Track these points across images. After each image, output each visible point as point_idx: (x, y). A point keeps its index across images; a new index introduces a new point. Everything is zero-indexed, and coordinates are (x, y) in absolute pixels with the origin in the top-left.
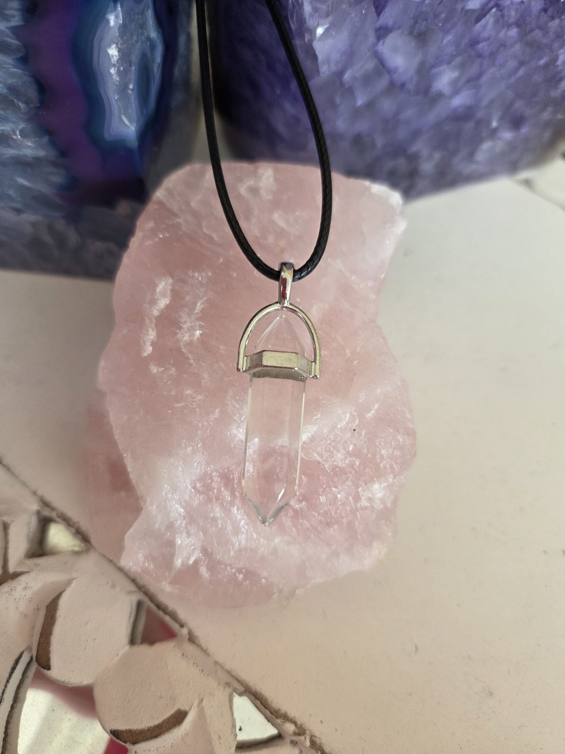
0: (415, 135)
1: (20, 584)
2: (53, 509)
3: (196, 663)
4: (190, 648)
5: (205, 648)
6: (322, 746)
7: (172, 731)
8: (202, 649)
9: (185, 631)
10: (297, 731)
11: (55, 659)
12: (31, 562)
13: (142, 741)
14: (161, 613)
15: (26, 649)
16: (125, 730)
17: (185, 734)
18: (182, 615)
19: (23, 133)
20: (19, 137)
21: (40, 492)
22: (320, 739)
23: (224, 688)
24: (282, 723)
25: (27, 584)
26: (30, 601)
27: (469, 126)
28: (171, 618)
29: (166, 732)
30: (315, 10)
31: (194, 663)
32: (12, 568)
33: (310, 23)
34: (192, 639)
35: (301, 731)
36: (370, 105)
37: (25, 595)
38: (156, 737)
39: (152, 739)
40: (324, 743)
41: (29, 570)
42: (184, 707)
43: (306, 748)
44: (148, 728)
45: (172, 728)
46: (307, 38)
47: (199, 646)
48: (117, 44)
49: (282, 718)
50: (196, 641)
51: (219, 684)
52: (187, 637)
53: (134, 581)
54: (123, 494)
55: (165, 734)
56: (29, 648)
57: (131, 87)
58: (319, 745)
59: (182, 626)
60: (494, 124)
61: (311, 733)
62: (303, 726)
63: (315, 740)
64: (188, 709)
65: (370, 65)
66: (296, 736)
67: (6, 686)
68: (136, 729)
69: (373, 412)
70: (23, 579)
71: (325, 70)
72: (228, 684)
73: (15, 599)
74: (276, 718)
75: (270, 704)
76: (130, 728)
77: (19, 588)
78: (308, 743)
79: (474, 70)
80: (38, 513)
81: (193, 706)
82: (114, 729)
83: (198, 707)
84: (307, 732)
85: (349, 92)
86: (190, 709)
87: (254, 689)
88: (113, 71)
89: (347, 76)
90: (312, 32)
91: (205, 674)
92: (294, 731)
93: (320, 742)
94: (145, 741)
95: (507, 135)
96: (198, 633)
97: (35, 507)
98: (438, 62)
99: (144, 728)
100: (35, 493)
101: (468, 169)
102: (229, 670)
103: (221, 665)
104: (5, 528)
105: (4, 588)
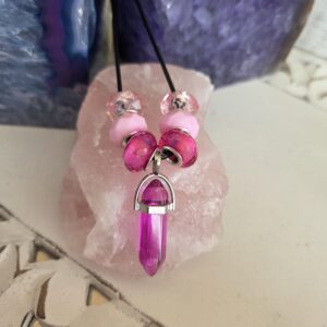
0: (212, 56)
2: (43, 237)
4: (119, 302)
5: (129, 302)
8: (127, 302)
9: (117, 294)
11: (47, 314)
12: (32, 264)
14: (103, 286)
18: (115, 285)
19: (33, 51)
20: (31, 53)
21: (35, 230)
23: (140, 323)
25: (30, 276)
26: (32, 285)
27: (237, 53)
28: (109, 287)
31: (123, 311)
32: (22, 268)
33: (164, 3)
34: (121, 298)
36: (191, 42)
37: (29, 282)
41: (31, 268)
46: (163, 10)
47: (125, 301)
48: (82, 8)
50: (124, 298)
51: (137, 321)
52: (119, 297)
53: (88, 270)
54: (85, 218)
56: (32, 311)
59: (115, 291)
60: (248, 52)
65: (190, 24)
69: (207, 166)
70: (28, 273)
71: (172, 24)
72: (142, 320)
73: (24, 284)
77: (26, 278)
79: (236, 26)
80: (34, 241)
85: (181, 34)
87: (156, 321)
88: (80, 20)
90: (165, 7)
95: (255, 58)
96: (124, 294)
97: (32, 238)
98: (221, 21)
100: (32, 230)
101: (239, 74)
102: (142, 312)
103: (138, 310)
104: (17, 248)
105: (18, 278)
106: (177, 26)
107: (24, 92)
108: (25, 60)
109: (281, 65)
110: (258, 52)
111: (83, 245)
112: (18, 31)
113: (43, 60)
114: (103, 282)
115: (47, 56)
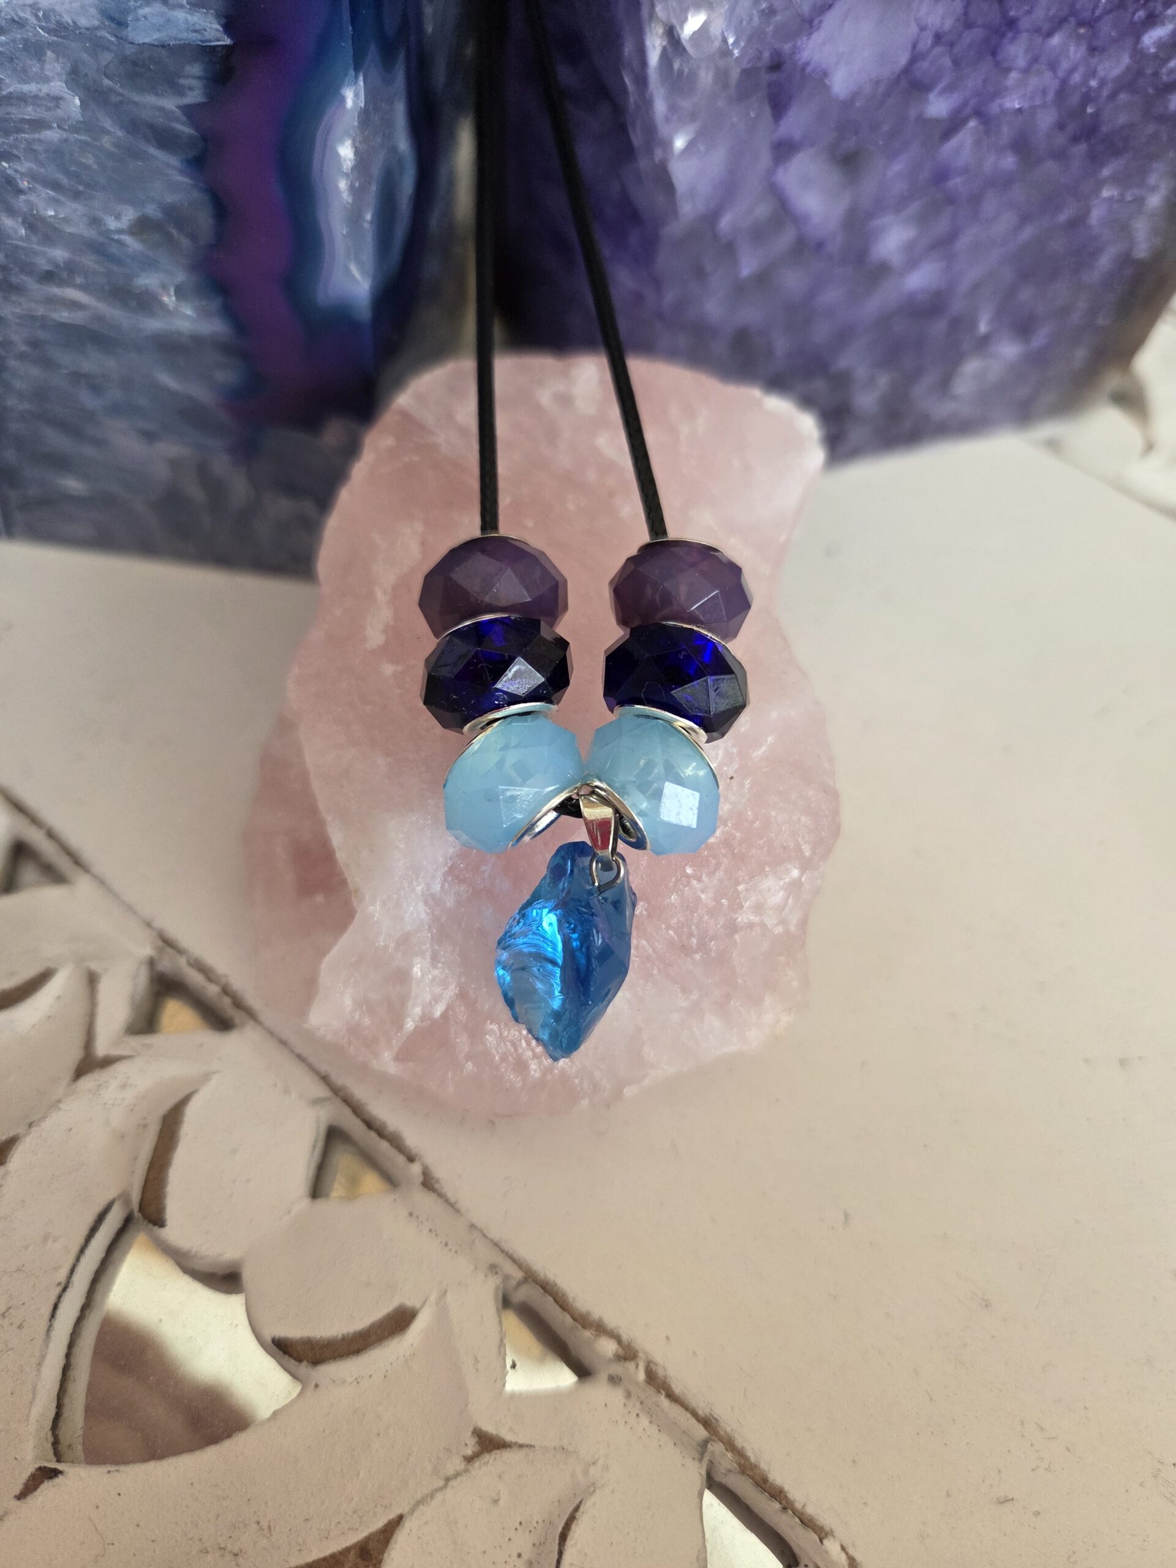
0: (844, 336)
1: (116, 1077)
2: (180, 951)
3: (435, 1231)
4: (425, 1201)
5: (453, 1200)
6: (668, 1381)
7: (386, 1343)
8: (447, 1201)
9: (416, 1169)
10: (620, 1351)
11: (174, 1209)
12: (136, 1042)
13: (331, 1359)
14: (373, 1135)
15: (120, 1197)
16: (299, 1339)
17: (410, 1355)
18: (412, 1139)
19: (180, 292)
20: (174, 299)
21: (158, 923)
22: (664, 1368)
23: (486, 1276)
24: (593, 1337)
25: (128, 1078)
26: (132, 1110)
27: (939, 327)
28: (392, 1144)
29: (376, 1345)
30: (673, 108)
31: (431, 1231)
32: (101, 1049)
33: (663, 129)
34: (428, 1183)
35: (628, 1354)
36: (763, 279)
37: (124, 1099)
38: (358, 1352)
39: (351, 1356)
40: (671, 1376)
41: (130, 1054)
42: (410, 1302)
43: (637, 1383)
44: (343, 1335)
45: (387, 1337)
46: (658, 154)
47: (441, 1195)
48: (354, 140)
49: (594, 1329)
50: (437, 1186)
51: (476, 1269)
52: (421, 1179)
53: (325, 1079)
55: (374, 1347)
56: (125, 1197)
57: (368, 217)
58: (663, 1378)
59: (411, 1159)
60: (983, 328)
61: (647, 1357)
62: (633, 1345)
63: (656, 1370)
64: (418, 1306)
65: (763, 210)
66: (619, 1360)
67: (78, 1259)
68: (321, 1337)
69: (764, 748)
70: (120, 1068)
71: (688, 209)
72: (493, 1268)
73: (105, 1104)
74: (582, 1329)
75: (571, 1301)
76: (309, 1335)
77: (114, 1085)
78: (641, 1376)
79: (942, 225)
80: (151, 963)
81: (428, 1300)
82: (278, 1335)
83: (437, 1304)
84: (641, 1354)
85: (729, 249)
86: (422, 1306)
87: (542, 1275)
88: (343, 185)
89: (725, 223)
90: (667, 145)
91: (450, 1250)
92: (616, 1352)
93: (664, 1374)
94: (337, 1359)
95: (1009, 350)
96: (440, 1172)
97: (146, 951)
98: (879, 207)
99: (335, 1335)
100: (149, 925)
101: (941, 410)
102: (496, 1240)
103: (481, 1231)
104: (92, 980)
105: (87, 1082)
106: (711, 218)
107: (149, 437)
108: (153, 325)
109: (1113, 381)
110: (1024, 328)
111: (309, 988)
112: (129, 215)
113: (214, 326)
114: (369, 1124)
115: (230, 313)
